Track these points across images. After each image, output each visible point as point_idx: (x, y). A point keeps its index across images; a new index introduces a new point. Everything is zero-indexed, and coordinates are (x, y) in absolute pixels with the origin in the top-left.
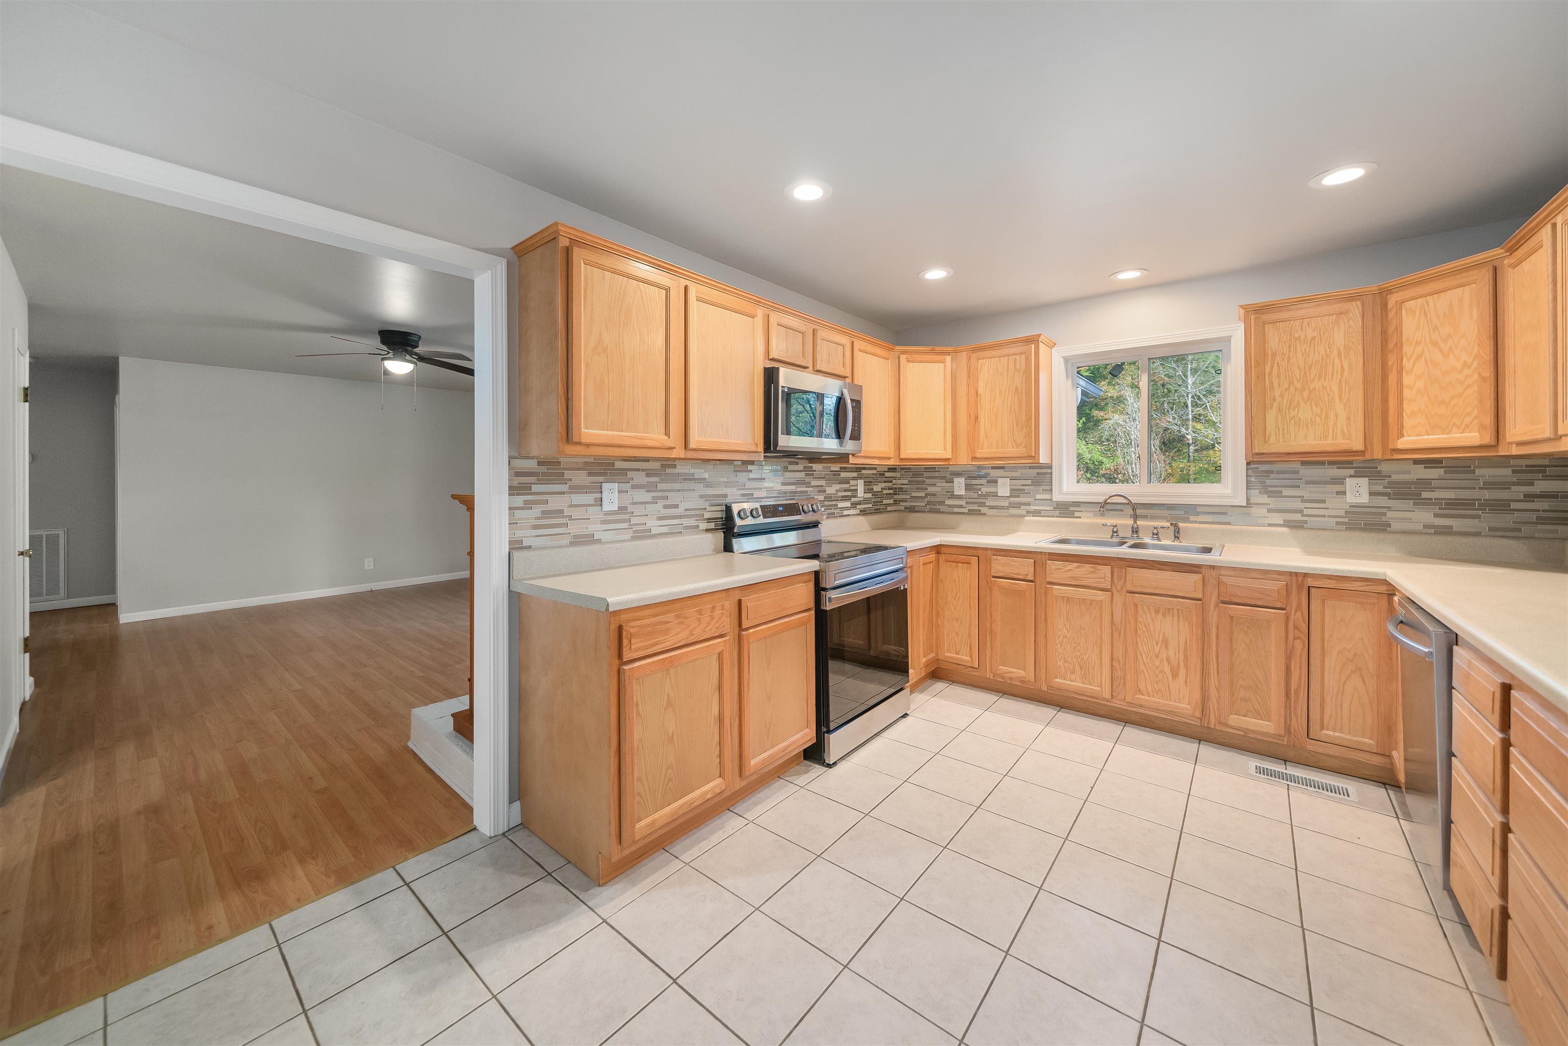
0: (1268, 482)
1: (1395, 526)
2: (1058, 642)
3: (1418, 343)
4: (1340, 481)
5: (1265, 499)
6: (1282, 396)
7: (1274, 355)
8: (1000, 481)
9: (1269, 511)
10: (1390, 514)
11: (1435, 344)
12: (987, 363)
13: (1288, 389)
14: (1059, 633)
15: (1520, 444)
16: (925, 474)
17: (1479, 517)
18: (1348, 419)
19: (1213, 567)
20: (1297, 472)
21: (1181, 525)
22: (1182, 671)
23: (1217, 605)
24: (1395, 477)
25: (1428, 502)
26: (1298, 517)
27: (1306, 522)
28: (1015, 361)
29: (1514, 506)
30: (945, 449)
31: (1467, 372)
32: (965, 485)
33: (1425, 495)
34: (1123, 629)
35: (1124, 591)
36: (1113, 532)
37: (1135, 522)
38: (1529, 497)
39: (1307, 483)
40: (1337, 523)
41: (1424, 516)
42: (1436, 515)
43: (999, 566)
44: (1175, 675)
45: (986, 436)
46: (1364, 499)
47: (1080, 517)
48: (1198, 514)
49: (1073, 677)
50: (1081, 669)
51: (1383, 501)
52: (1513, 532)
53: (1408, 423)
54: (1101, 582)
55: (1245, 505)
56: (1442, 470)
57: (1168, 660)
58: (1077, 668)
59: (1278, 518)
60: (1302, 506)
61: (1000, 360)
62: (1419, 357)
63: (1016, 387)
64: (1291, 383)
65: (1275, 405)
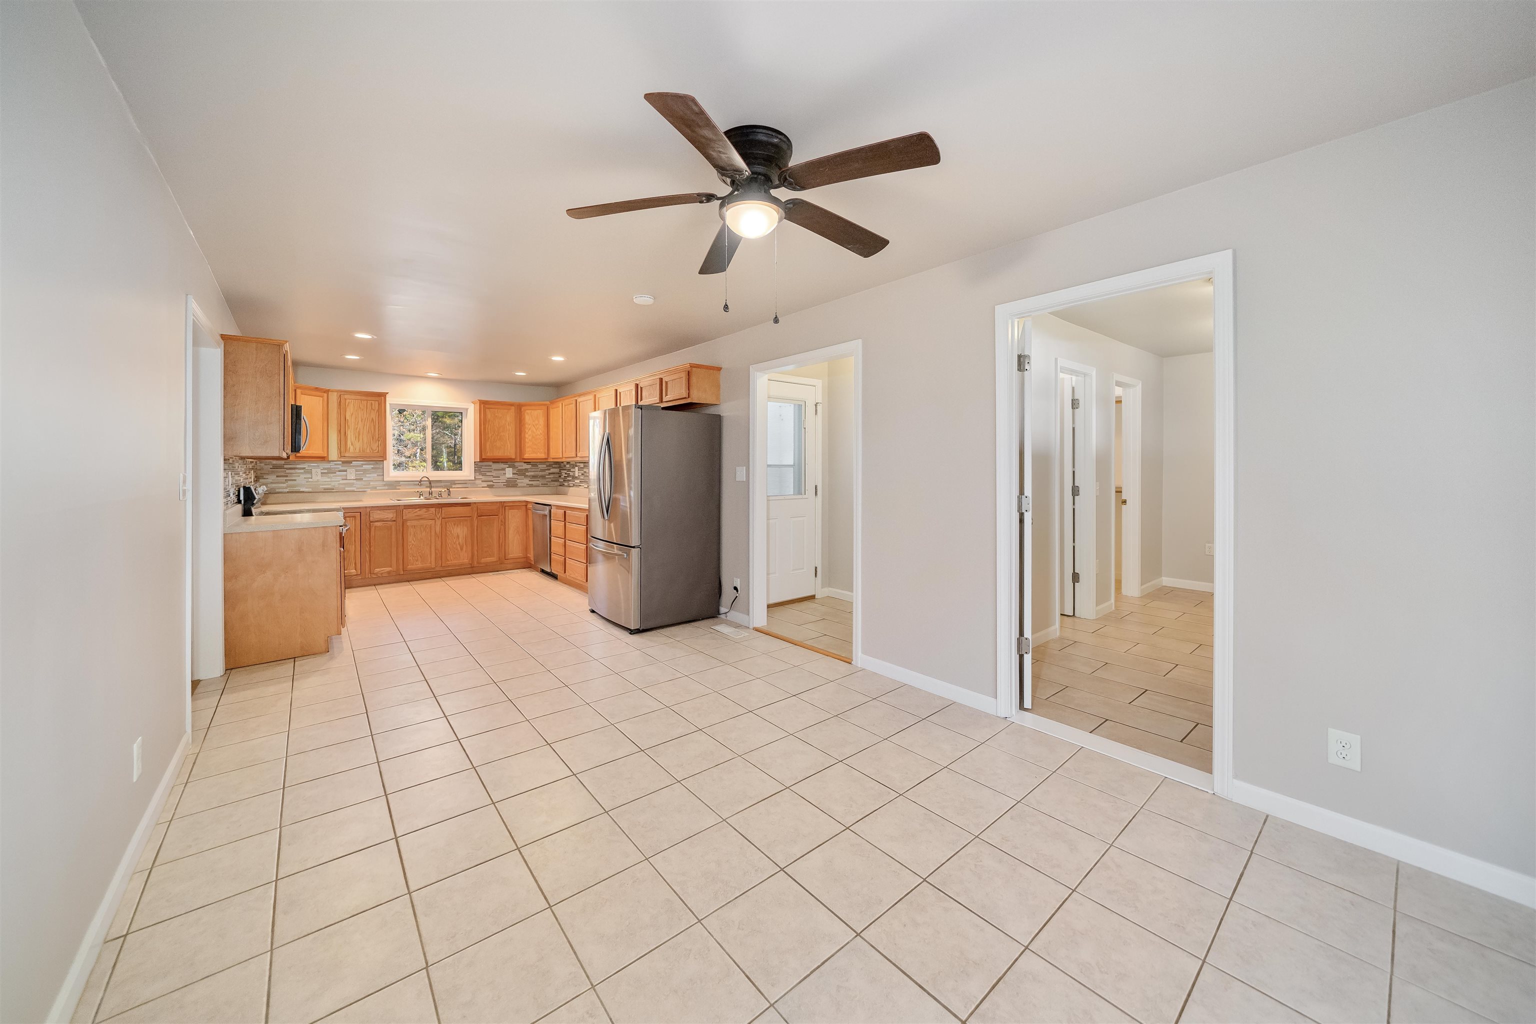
0: (482, 470)
1: (519, 485)
2: (409, 548)
3: (529, 425)
4: (504, 469)
5: (481, 477)
6: (491, 437)
7: (489, 421)
8: (349, 471)
9: (482, 481)
10: (518, 481)
11: (534, 426)
12: (353, 402)
13: (493, 435)
14: (410, 544)
17: (539, 481)
18: (511, 447)
19: (475, 503)
20: (491, 466)
21: (450, 489)
22: (465, 547)
23: (477, 518)
24: (520, 468)
25: (526, 476)
26: (491, 483)
27: (493, 485)
28: (372, 404)
29: (547, 477)
30: (323, 451)
31: (541, 436)
32: (321, 473)
33: (527, 474)
34: (440, 535)
35: (441, 518)
36: (420, 495)
37: (431, 489)
38: (550, 474)
39: (495, 470)
40: (504, 485)
41: (526, 481)
42: (529, 481)
43: (376, 515)
44: (462, 549)
45: (352, 444)
46: (511, 476)
47: (399, 489)
48: (455, 484)
49: (417, 563)
50: (421, 557)
51: (516, 476)
53: (527, 450)
54: (431, 516)
55: (474, 479)
56: (530, 466)
57: (459, 544)
58: (419, 558)
59: (485, 484)
60: (492, 479)
61: (361, 402)
62: (529, 429)
63: (372, 419)
64: (494, 432)
65: (489, 440)
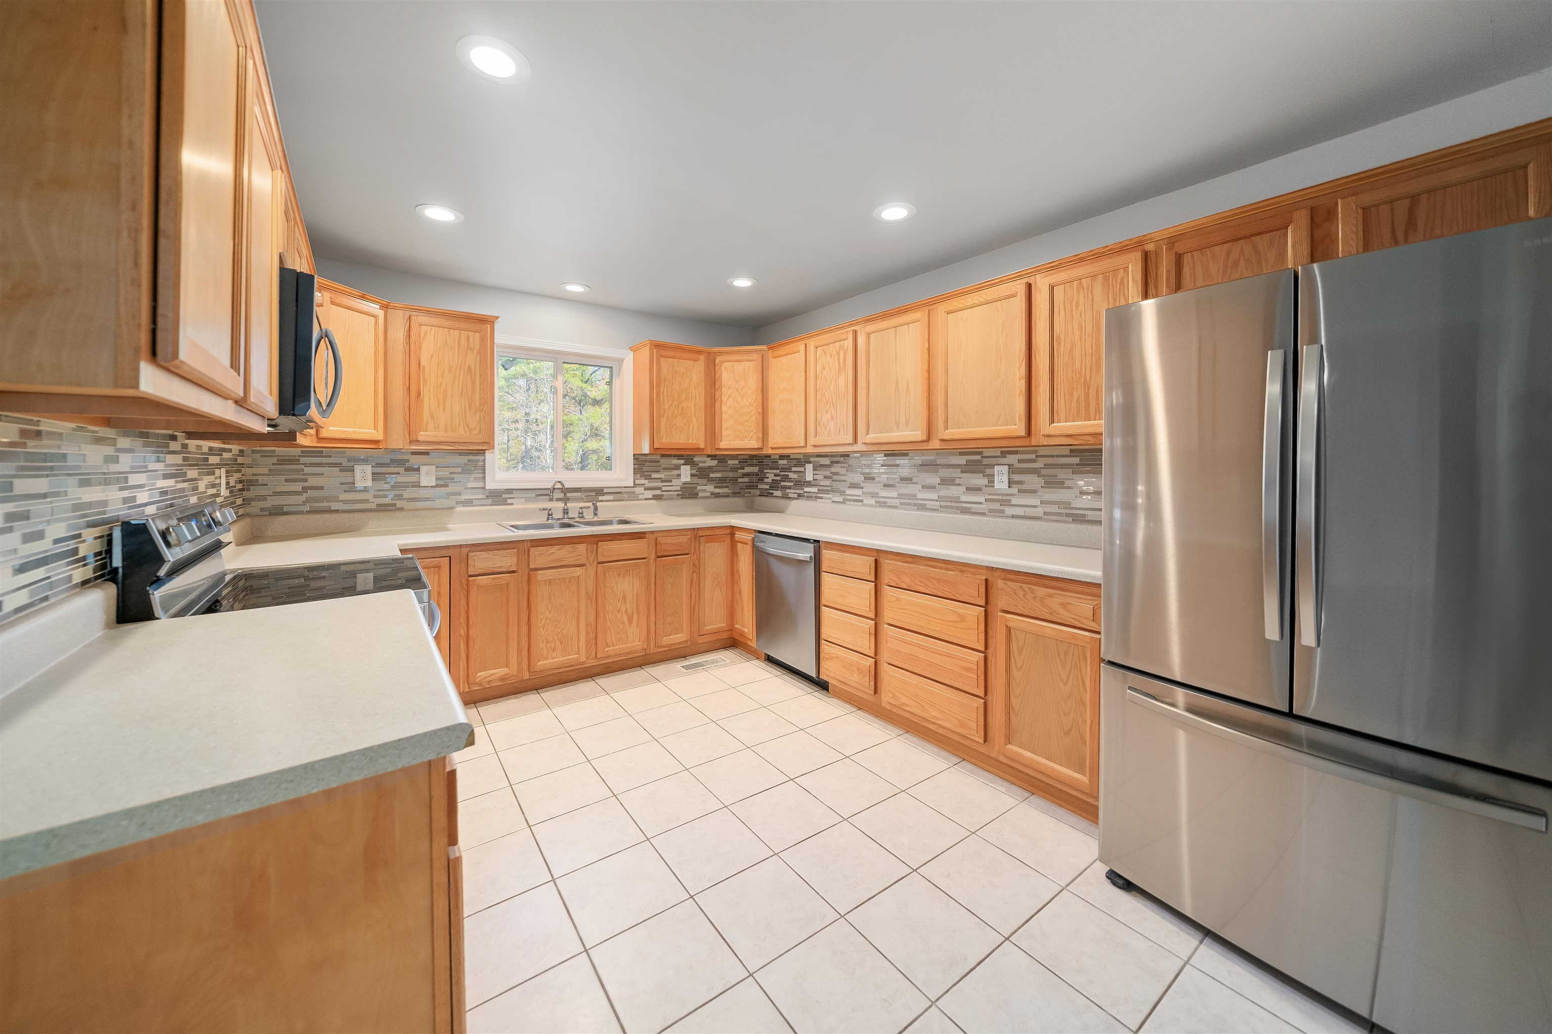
0: (645, 469)
1: (701, 494)
2: (540, 626)
3: (729, 388)
4: (678, 467)
5: (643, 481)
6: (669, 409)
7: (665, 380)
8: (423, 469)
9: (646, 489)
10: (699, 488)
11: (737, 390)
12: (433, 331)
13: (671, 405)
14: (541, 617)
15: (773, 448)
16: (303, 460)
17: (727, 487)
18: (698, 428)
19: (652, 532)
20: (659, 462)
21: (598, 504)
22: (635, 617)
23: (655, 560)
24: (700, 465)
25: (711, 480)
26: (658, 492)
27: (663, 495)
28: (468, 338)
29: (740, 480)
30: (376, 428)
31: (751, 408)
32: (372, 474)
33: (712, 475)
34: (594, 596)
36: (549, 515)
37: (566, 504)
38: (744, 475)
39: (665, 469)
40: (678, 495)
41: (710, 488)
42: (715, 487)
43: (476, 562)
44: (630, 622)
45: (432, 416)
46: (688, 479)
47: (512, 504)
48: (604, 494)
49: (554, 654)
50: (561, 643)
51: (696, 480)
52: (736, 494)
53: (725, 433)
55: (632, 485)
56: (717, 461)
57: (626, 612)
58: (558, 644)
59: (649, 494)
60: (661, 484)
61: (449, 332)
62: (730, 396)
63: (469, 368)
64: (673, 401)
65: (666, 414)
